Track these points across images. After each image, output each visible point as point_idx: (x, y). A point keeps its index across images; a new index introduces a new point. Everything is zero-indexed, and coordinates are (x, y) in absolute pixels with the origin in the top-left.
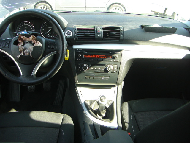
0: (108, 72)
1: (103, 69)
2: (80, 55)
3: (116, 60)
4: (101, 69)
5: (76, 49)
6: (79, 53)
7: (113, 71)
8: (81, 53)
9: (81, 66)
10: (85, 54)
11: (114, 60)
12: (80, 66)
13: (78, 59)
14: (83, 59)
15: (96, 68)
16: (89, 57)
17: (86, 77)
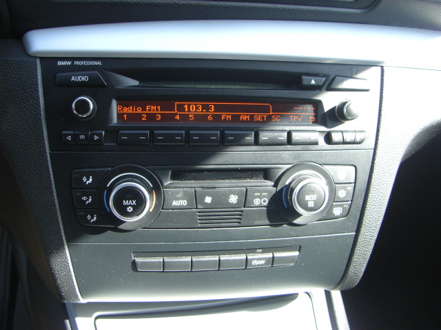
0: (297, 221)
1: (260, 201)
2: (83, 106)
3: (349, 137)
4: (245, 199)
5: (50, 61)
6: (82, 88)
7: (330, 208)
8: (91, 87)
9: (100, 190)
10: (126, 98)
11: (336, 137)
12: (87, 190)
13: (75, 137)
14: (114, 132)
15: (208, 200)
16: (151, 117)
17: (138, 260)
